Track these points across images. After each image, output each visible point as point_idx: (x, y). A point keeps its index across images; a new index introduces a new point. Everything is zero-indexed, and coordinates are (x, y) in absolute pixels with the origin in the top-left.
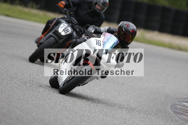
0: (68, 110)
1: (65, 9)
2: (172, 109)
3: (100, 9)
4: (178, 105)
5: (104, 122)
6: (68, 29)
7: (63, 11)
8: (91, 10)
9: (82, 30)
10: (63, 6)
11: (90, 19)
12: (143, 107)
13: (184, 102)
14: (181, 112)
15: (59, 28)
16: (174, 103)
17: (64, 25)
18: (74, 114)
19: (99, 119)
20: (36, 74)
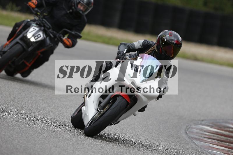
0: (57, 137)
1: (36, 9)
2: (186, 133)
3: (84, 10)
4: (194, 128)
5: (103, 150)
6: (39, 34)
7: (34, 12)
8: (71, 11)
9: (57, 35)
10: (34, 6)
11: (68, 21)
12: (151, 131)
13: (201, 124)
14: (197, 137)
15: (28, 33)
16: (189, 126)
17: (34, 29)
18: (65, 141)
19: (96, 148)
20: (17, 93)
